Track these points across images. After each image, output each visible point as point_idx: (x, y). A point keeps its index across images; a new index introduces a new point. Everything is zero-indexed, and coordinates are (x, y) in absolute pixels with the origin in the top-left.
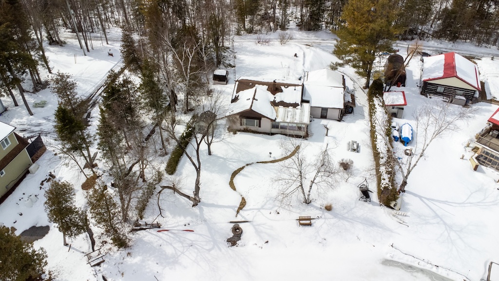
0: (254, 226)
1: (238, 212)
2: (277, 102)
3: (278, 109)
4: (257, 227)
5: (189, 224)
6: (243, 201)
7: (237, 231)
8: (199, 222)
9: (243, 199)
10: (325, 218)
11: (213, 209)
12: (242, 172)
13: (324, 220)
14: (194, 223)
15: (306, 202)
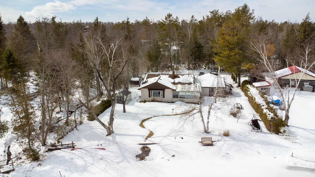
1: (146, 139)
2: (176, 82)
3: (177, 86)
5: (101, 145)
7: (146, 149)
9: (151, 132)
13: (224, 142)
15: (206, 131)
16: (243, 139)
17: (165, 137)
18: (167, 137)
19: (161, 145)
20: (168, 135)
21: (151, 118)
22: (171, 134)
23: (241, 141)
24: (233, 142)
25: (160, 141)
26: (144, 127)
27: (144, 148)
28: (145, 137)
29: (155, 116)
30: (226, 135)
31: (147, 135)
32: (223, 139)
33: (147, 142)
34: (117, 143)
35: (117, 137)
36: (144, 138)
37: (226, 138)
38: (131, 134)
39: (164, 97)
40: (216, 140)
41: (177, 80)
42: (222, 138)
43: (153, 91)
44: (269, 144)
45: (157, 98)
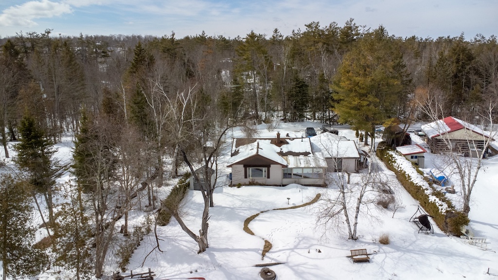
0: (291, 267)
1: (263, 255)
2: (284, 152)
3: (287, 158)
4: (295, 268)
5: (196, 271)
6: (267, 244)
7: (269, 274)
8: (211, 268)
9: (266, 241)
10: (385, 253)
11: (228, 253)
12: (257, 218)
13: (384, 255)
14: (204, 270)
15: (352, 237)
16: (411, 248)
17: (292, 250)
18: (295, 250)
19: (290, 265)
20: (296, 247)
21: (257, 215)
22: (298, 244)
23: (409, 251)
24: (397, 254)
25: (287, 259)
26: (252, 234)
27: (266, 273)
28: (261, 252)
29: (262, 210)
30: (385, 241)
31: (262, 248)
32: (381, 250)
33: (267, 261)
34: (220, 266)
35: (217, 255)
36: (259, 253)
37: (385, 247)
38: (237, 247)
39: (269, 177)
40: (372, 252)
41: (285, 148)
42: (380, 248)
43: (251, 168)
44: (451, 254)
45: (258, 180)
